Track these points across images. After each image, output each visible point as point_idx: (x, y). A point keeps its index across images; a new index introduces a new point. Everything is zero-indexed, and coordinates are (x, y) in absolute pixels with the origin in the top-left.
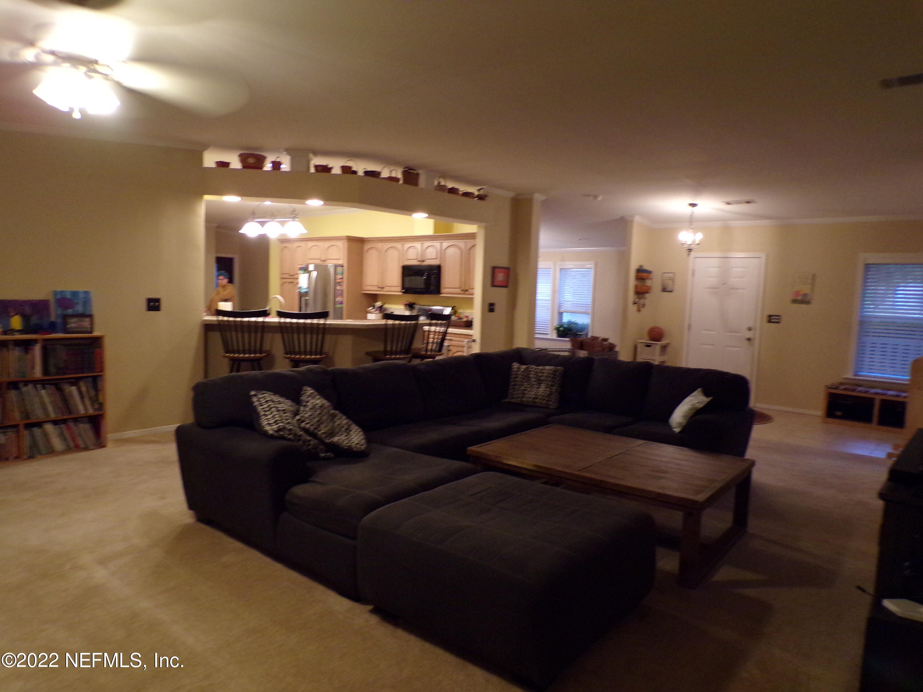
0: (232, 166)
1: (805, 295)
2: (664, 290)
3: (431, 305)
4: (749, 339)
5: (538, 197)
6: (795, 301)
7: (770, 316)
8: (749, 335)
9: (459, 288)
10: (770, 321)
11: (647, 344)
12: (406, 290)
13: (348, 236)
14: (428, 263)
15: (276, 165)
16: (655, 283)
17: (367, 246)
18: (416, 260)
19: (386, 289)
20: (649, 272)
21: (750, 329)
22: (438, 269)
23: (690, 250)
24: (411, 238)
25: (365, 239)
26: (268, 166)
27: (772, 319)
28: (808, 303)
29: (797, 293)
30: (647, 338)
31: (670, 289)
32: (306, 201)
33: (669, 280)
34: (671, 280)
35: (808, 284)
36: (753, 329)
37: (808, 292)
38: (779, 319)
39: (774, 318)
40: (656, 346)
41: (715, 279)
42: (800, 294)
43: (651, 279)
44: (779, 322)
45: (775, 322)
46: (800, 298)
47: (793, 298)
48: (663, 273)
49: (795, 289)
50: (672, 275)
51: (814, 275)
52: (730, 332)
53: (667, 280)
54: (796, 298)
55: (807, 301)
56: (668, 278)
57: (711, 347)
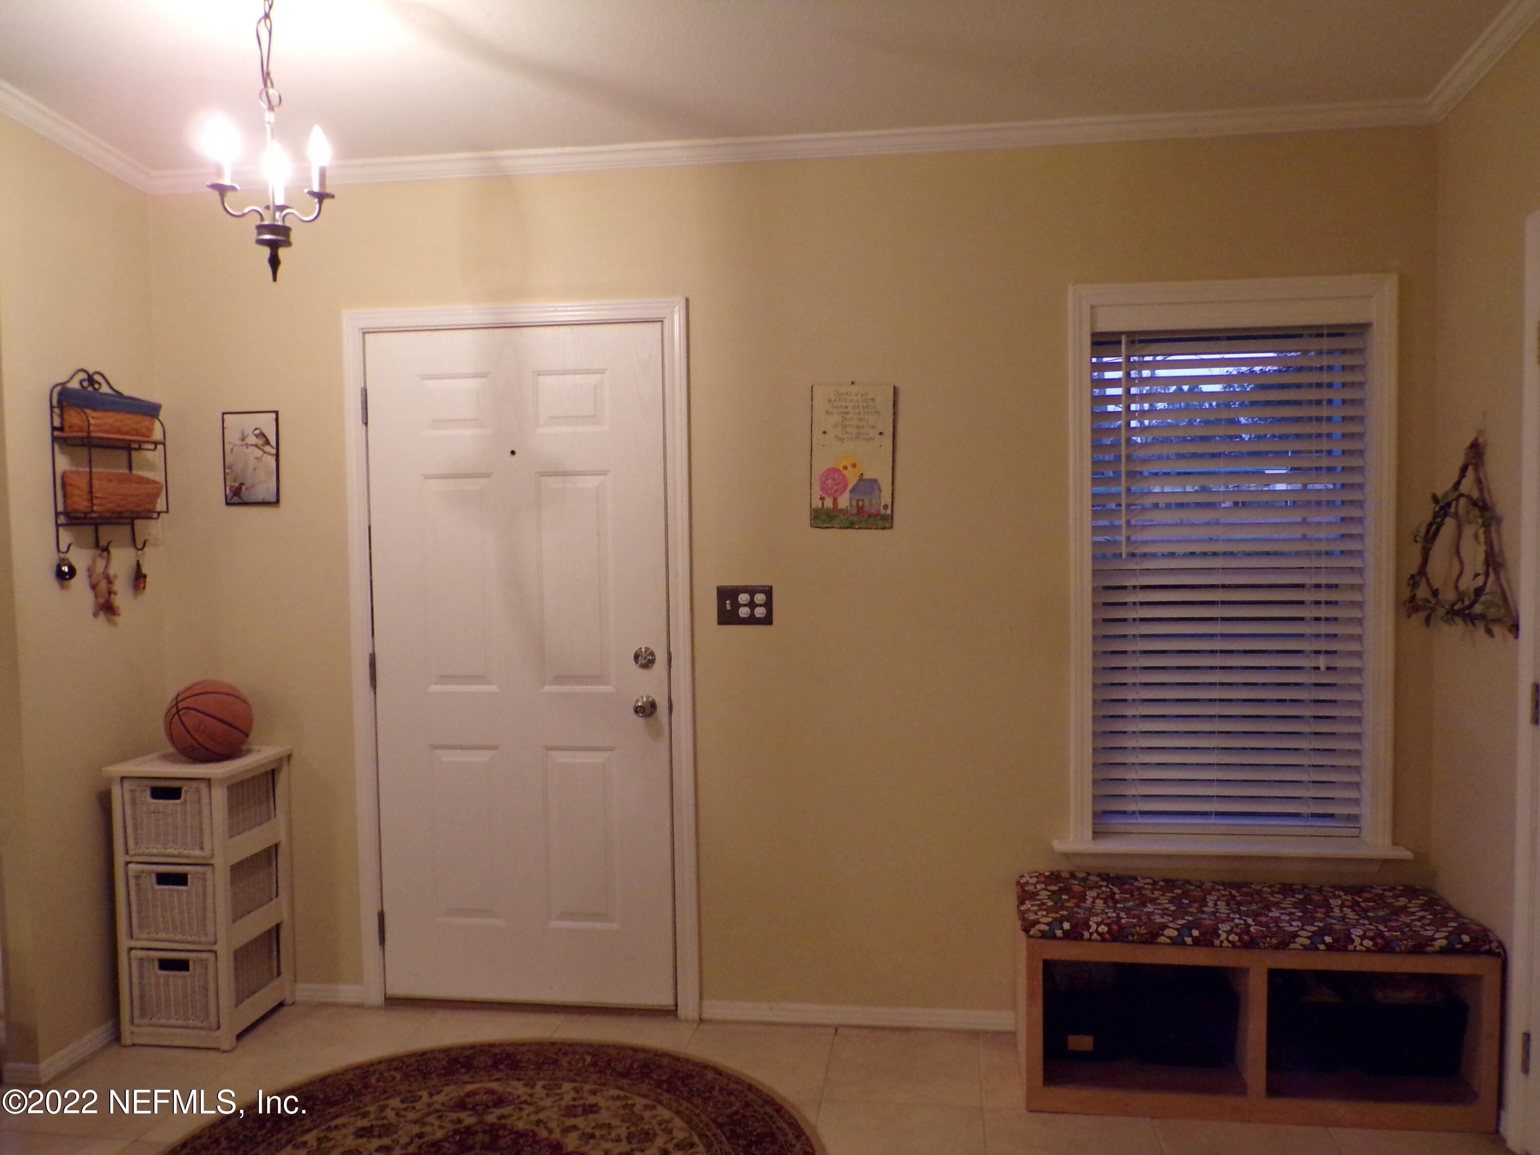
1: (868, 486)
2: (237, 496)
4: (647, 710)
6: (821, 518)
7: (727, 595)
8: (647, 685)
10: (727, 617)
11: (165, 783)
16: (187, 464)
20: (152, 410)
21: (645, 660)
27: (733, 606)
28: (883, 521)
29: (832, 482)
31: (264, 490)
33: (256, 446)
34: (267, 448)
35: (874, 433)
36: (661, 657)
37: (879, 472)
38: (768, 604)
39: (744, 598)
40: (210, 787)
41: (469, 432)
42: (846, 486)
43: (160, 447)
44: (768, 620)
45: (752, 620)
46: (844, 501)
47: (817, 503)
48: (224, 414)
49: (822, 465)
50: (266, 423)
51: (896, 390)
52: (560, 679)
53: (247, 445)
54: (829, 503)
55: (878, 514)
56: (252, 440)
57: (483, 757)
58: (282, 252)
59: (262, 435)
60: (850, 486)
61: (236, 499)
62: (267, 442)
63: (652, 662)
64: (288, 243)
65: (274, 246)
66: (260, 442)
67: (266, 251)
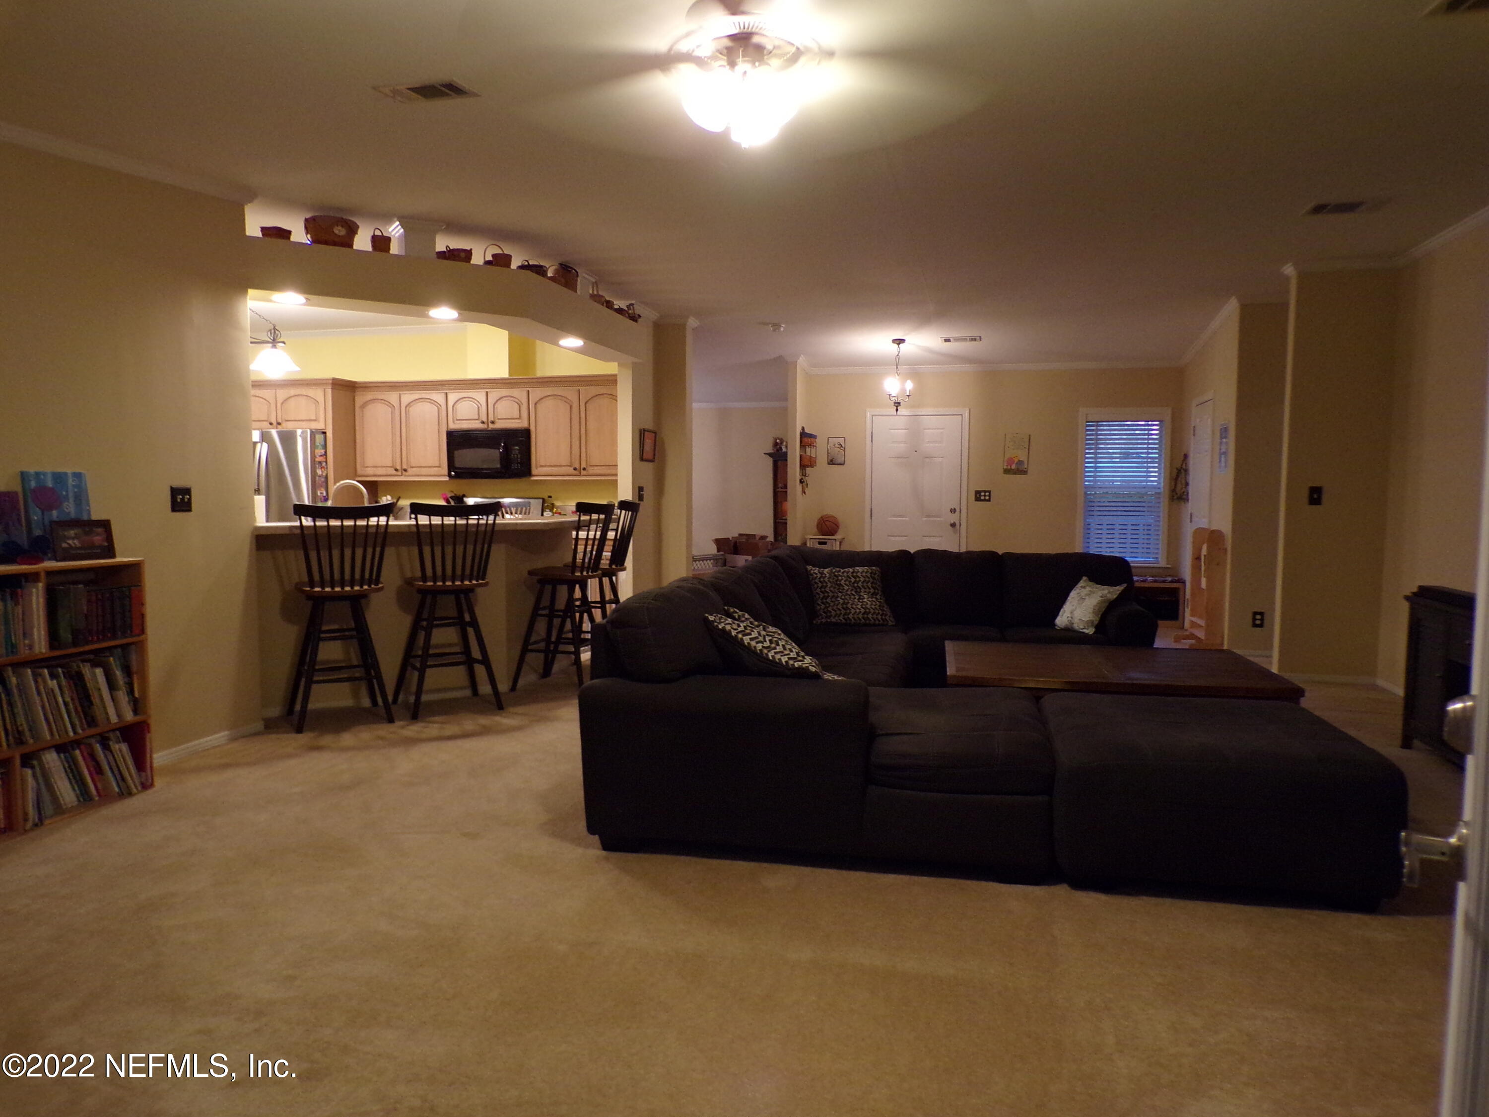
0: (293, 238)
1: (1020, 463)
2: (831, 462)
3: (497, 496)
4: (953, 525)
5: (692, 322)
6: (1007, 471)
7: (978, 493)
8: (954, 518)
9: (570, 466)
10: (978, 499)
11: (821, 541)
12: (457, 471)
13: (334, 379)
14: (499, 425)
15: (381, 243)
16: (820, 452)
17: (360, 399)
18: (477, 421)
19: (411, 471)
20: (815, 437)
21: (953, 511)
22: (526, 434)
23: (897, 404)
24: (465, 382)
25: (357, 385)
26: (362, 242)
27: (979, 496)
28: (1024, 472)
29: (1010, 461)
30: (815, 530)
31: (840, 461)
32: (428, 311)
33: (838, 448)
34: (842, 448)
35: (1023, 448)
36: (958, 510)
37: (1023, 458)
38: (989, 496)
39: (983, 494)
40: (836, 542)
41: (902, 445)
42: (1014, 462)
43: (815, 447)
44: (989, 500)
45: (985, 500)
46: (1014, 467)
47: (1005, 467)
48: (828, 438)
49: (1007, 456)
50: (841, 441)
51: (1030, 436)
52: (928, 516)
53: (836, 447)
54: (1009, 467)
55: (1023, 470)
56: (837, 445)
57: (904, 539)
58: (899, 408)
59: (840, 444)
60: (1015, 462)
61: (831, 463)
62: (842, 447)
63: (955, 512)
64: (900, 406)
65: (897, 406)
66: (839, 446)
67: (895, 408)
